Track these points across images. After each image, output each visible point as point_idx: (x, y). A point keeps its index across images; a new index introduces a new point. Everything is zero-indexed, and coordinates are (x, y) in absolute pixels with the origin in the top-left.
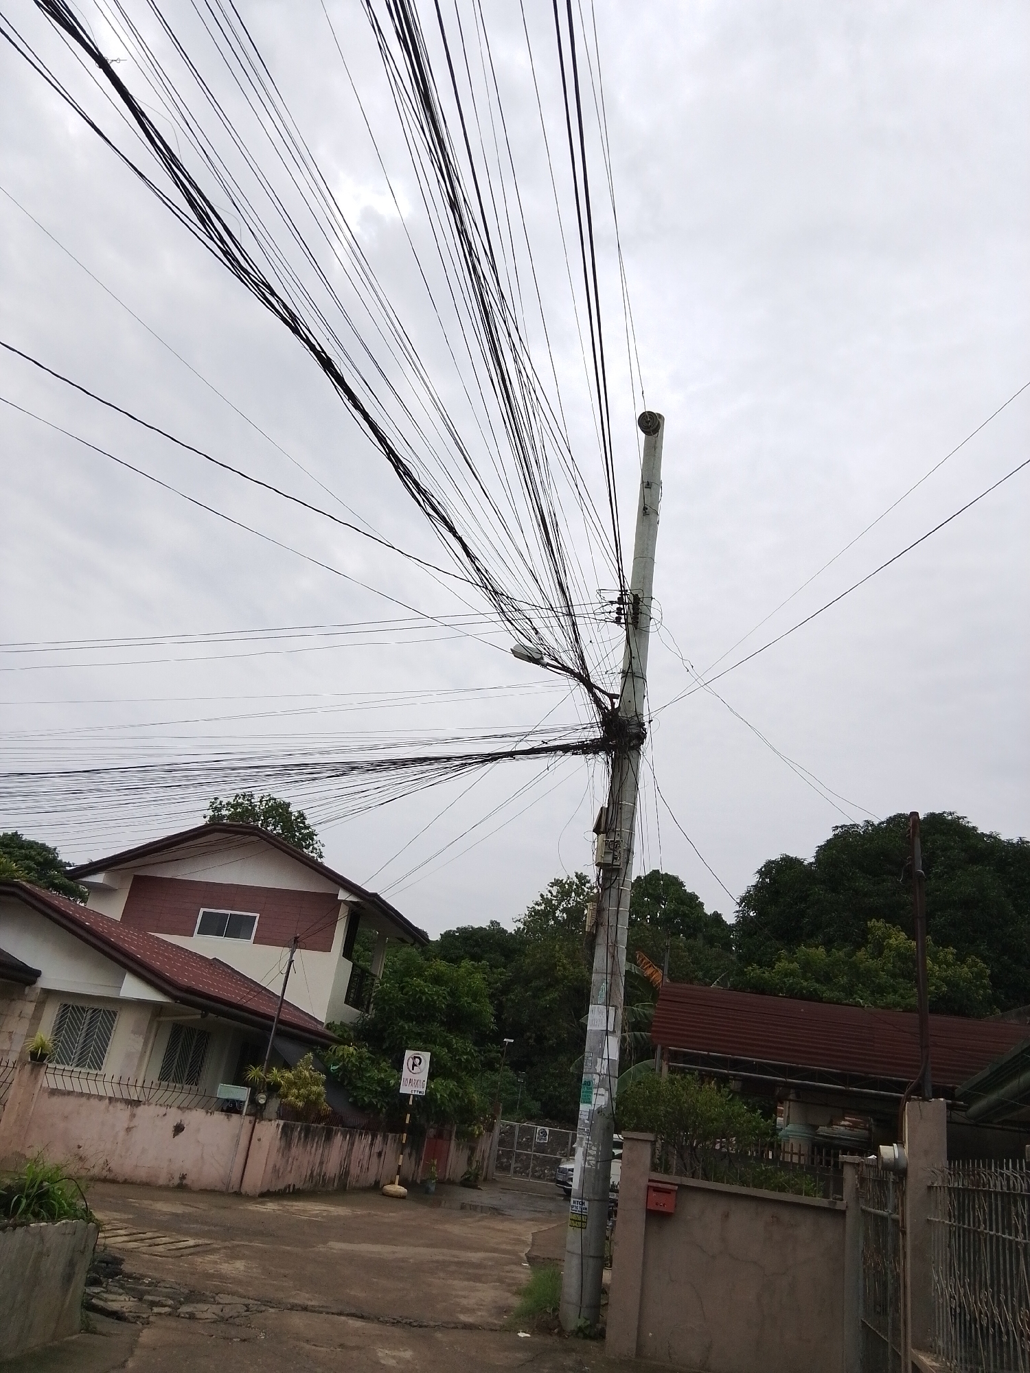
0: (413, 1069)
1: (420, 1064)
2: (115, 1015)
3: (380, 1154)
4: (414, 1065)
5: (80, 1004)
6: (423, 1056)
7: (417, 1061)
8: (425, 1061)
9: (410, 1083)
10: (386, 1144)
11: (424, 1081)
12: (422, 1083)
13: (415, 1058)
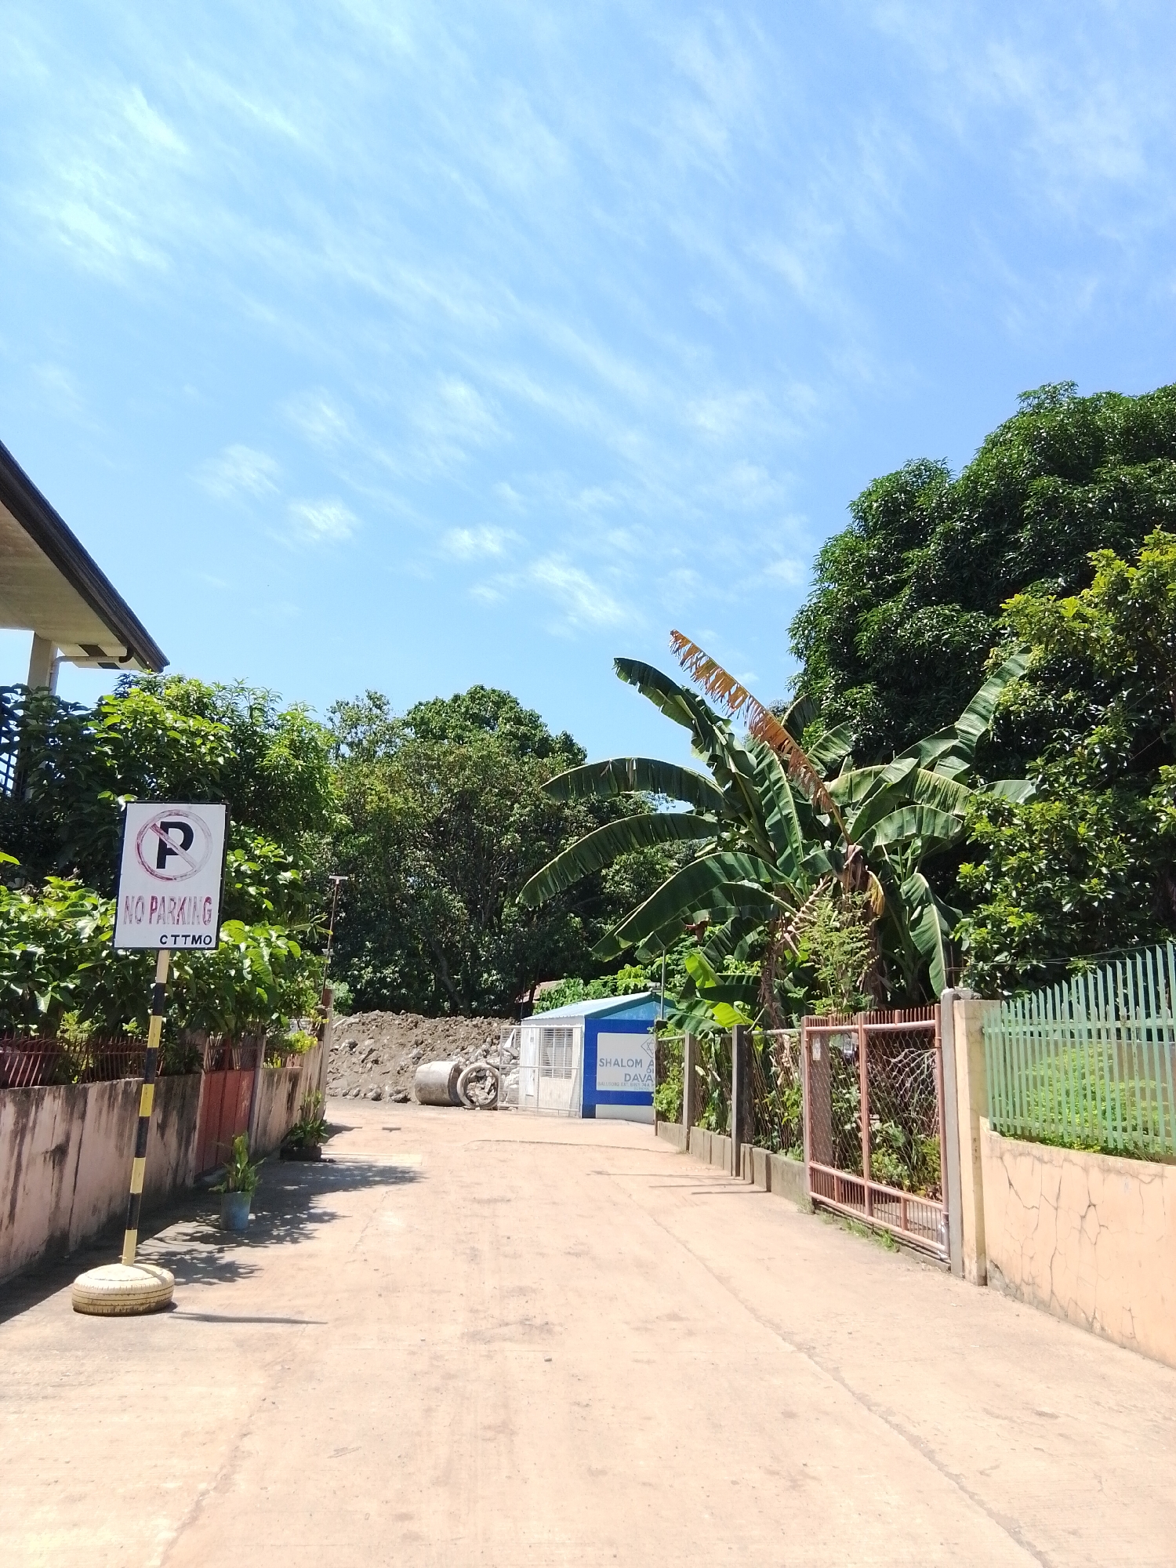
0: (161, 864)
1: (186, 845)
3: (59, 1153)
4: (164, 851)
6: (198, 819)
7: (176, 837)
8: (208, 835)
9: (153, 910)
10: (83, 1117)
11: (208, 900)
12: (200, 906)
13: (165, 827)
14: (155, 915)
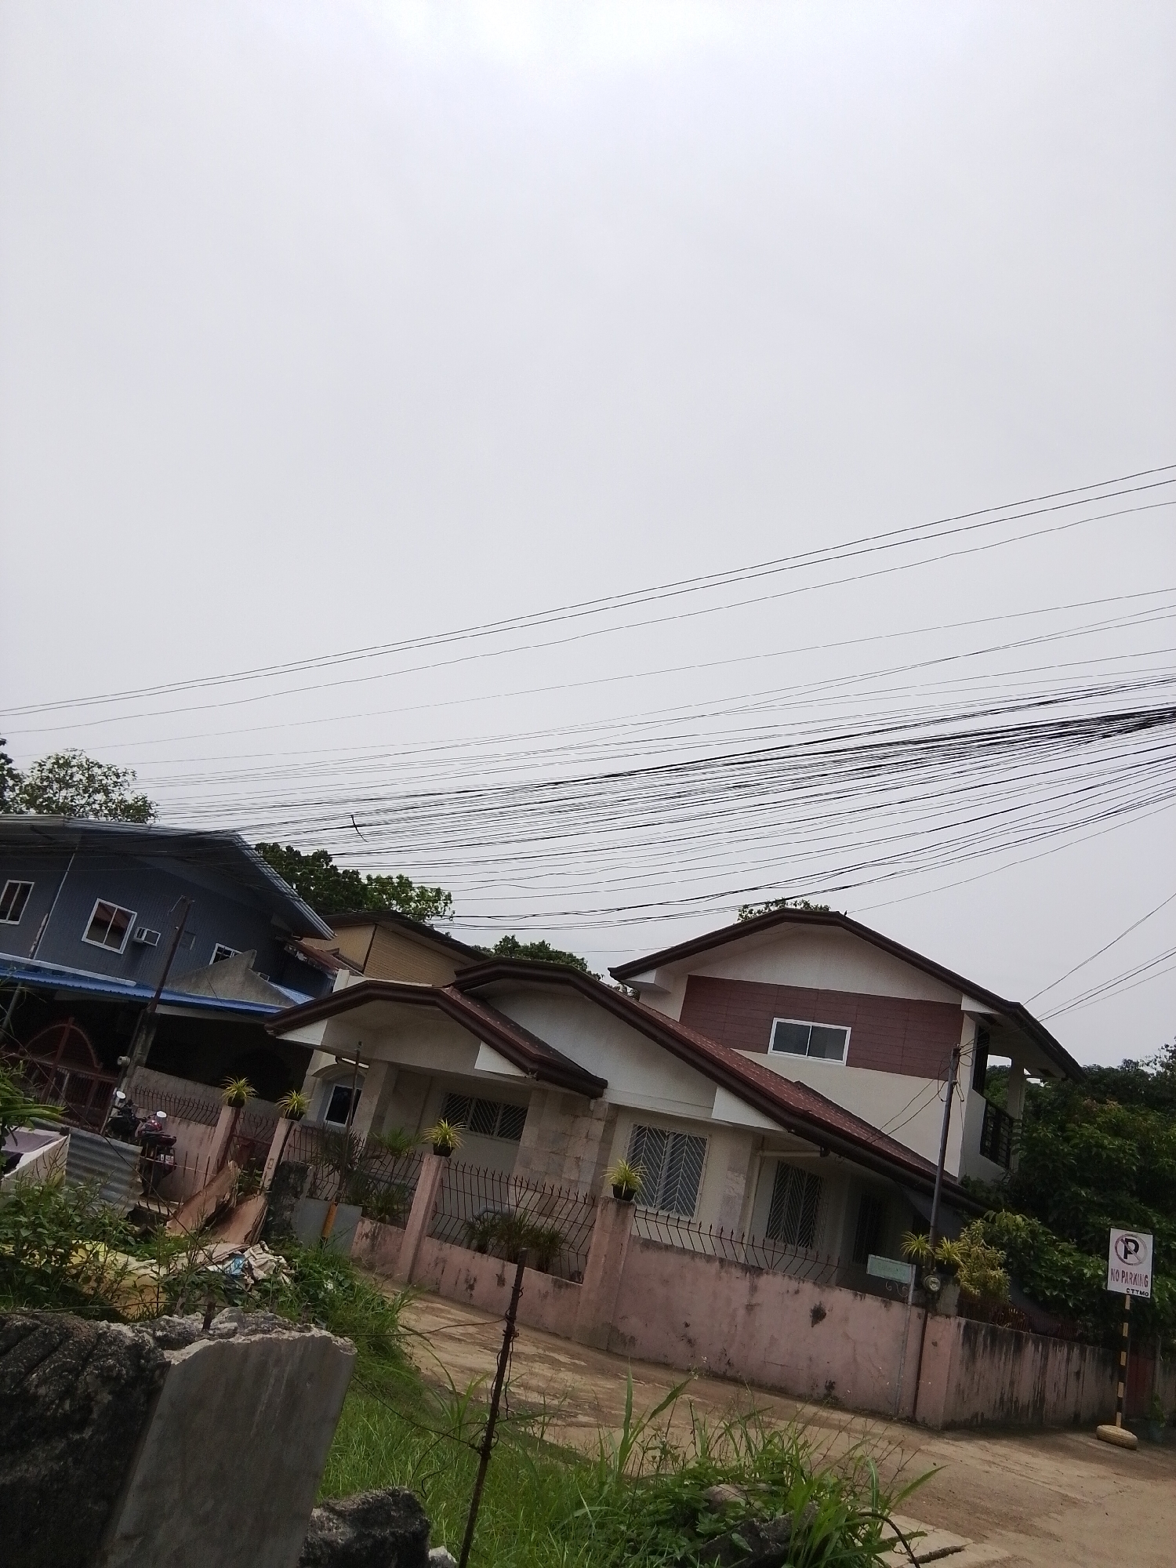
0: (1126, 1257)
1: (1136, 1250)
2: (705, 1144)
4: (1127, 1252)
5: (659, 1126)
6: (1140, 1239)
7: (1132, 1246)
8: (1145, 1247)
9: (1123, 1277)
10: (1085, 1361)
11: (1146, 1277)
12: (1143, 1278)
13: (1127, 1241)
14: (1124, 1279)
